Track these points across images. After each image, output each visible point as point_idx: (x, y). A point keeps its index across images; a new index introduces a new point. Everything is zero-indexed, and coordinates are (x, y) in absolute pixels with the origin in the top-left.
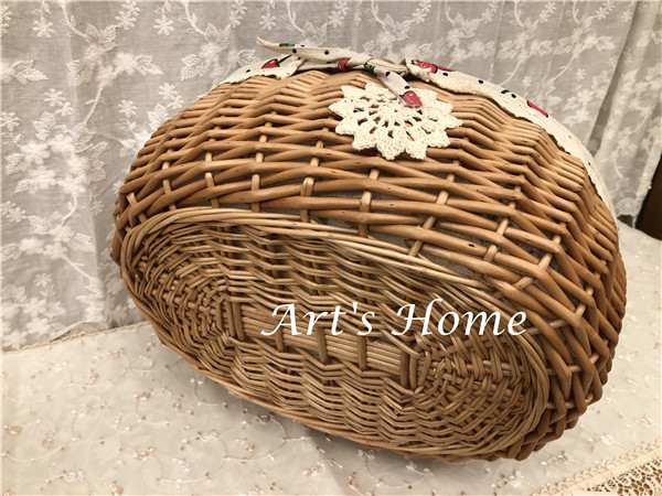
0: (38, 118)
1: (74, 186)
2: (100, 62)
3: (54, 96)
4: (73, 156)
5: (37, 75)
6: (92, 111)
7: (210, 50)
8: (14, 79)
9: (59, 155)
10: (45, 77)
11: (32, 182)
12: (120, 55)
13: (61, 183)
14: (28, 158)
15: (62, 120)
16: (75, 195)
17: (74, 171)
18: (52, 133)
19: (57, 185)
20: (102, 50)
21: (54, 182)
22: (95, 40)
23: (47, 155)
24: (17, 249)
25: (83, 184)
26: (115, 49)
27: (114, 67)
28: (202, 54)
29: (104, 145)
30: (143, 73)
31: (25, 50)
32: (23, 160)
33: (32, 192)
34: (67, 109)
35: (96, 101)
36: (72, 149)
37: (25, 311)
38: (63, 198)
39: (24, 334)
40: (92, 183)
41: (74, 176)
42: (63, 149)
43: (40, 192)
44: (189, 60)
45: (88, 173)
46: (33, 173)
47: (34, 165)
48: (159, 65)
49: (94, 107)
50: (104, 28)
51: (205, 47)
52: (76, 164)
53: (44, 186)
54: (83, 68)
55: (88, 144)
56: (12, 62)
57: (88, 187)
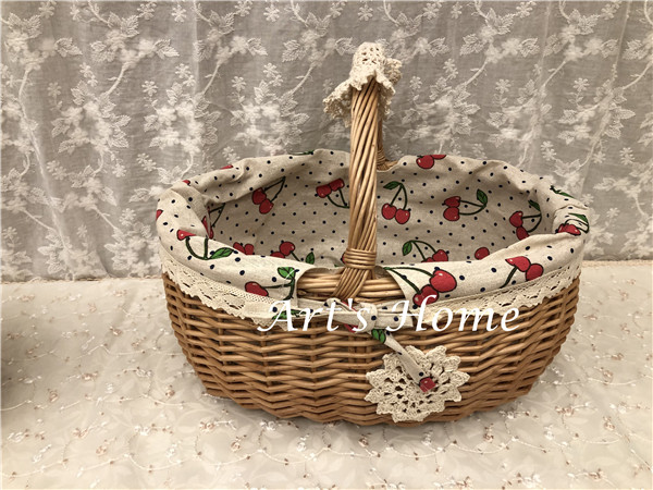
0: (170, 87)
1: (191, 146)
2: (219, 43)
3: (183, 70)
4: (192, 120)
5: (172, 52)
6: (209, 84)
7: (309, 37)
8: (156, 55)
9: (183, 119)
10: (176, 54)
11: (162, 139)
12: (236, 38)
13: (183, 142)
14: (160, 119)
15: (187, 90)
16: (192, 154)
17: (192, 133)
18: (179, 100)
19: (180, 144)
20: (221, 33)
21: (177, 141)
22: (216, 24)
23: (174, 118)
24: (147, 193)
25: (198, 145)
26: (232, 33)
27: (231, 48)
28: (302, 40)
29: (218, 114)
30: (253, 54)
31: (164, 32)
32: (157, 120)
33: (162, 148)
34: (192, 81)
35: (214, 75)
36: (192, 114)
37: (150, 247)
38: (183, 155)
39: (147, 266)
40: (206, 145)
41: (192, 138)
42: (186, 114)
43: (167, 148)
44: (290, 45)
45: (203, 136)
46: (163, 132)
47: (165, 126)
48: (266, 47)
49: (212, 80)
50: (224, 15)
51: (304, 34)
52: (195, 127)
53: (171, 144)
54: (204, 48)
55: (204, 111)
56: (156, 40)
57: (203, 148)
